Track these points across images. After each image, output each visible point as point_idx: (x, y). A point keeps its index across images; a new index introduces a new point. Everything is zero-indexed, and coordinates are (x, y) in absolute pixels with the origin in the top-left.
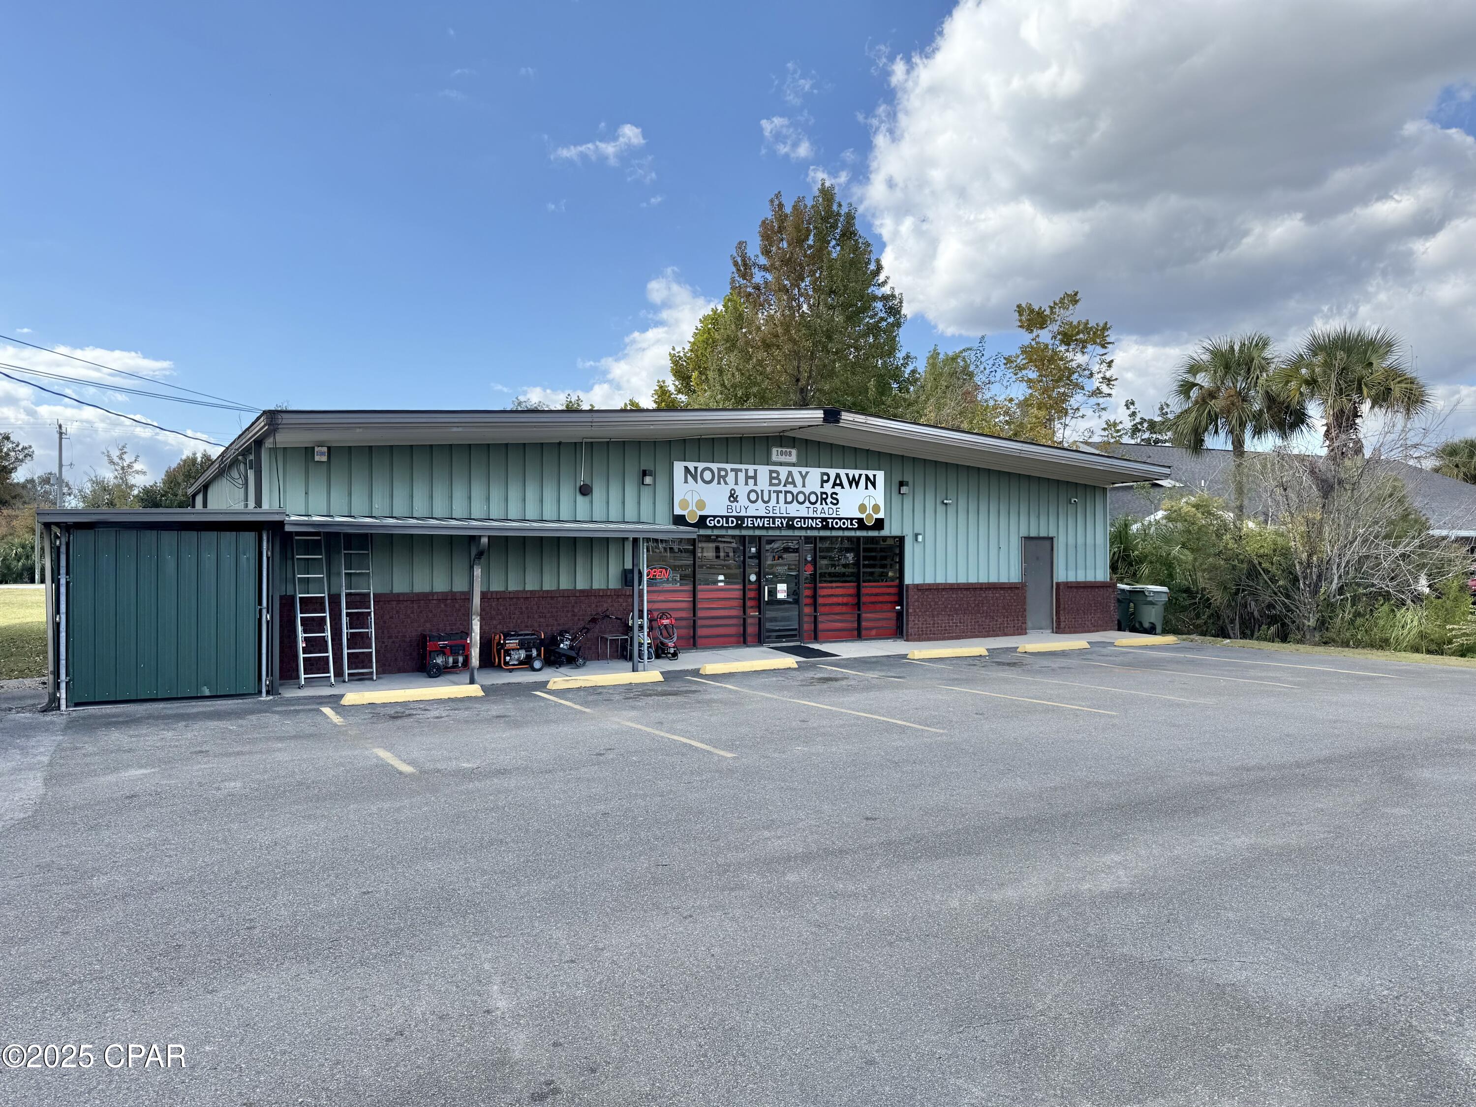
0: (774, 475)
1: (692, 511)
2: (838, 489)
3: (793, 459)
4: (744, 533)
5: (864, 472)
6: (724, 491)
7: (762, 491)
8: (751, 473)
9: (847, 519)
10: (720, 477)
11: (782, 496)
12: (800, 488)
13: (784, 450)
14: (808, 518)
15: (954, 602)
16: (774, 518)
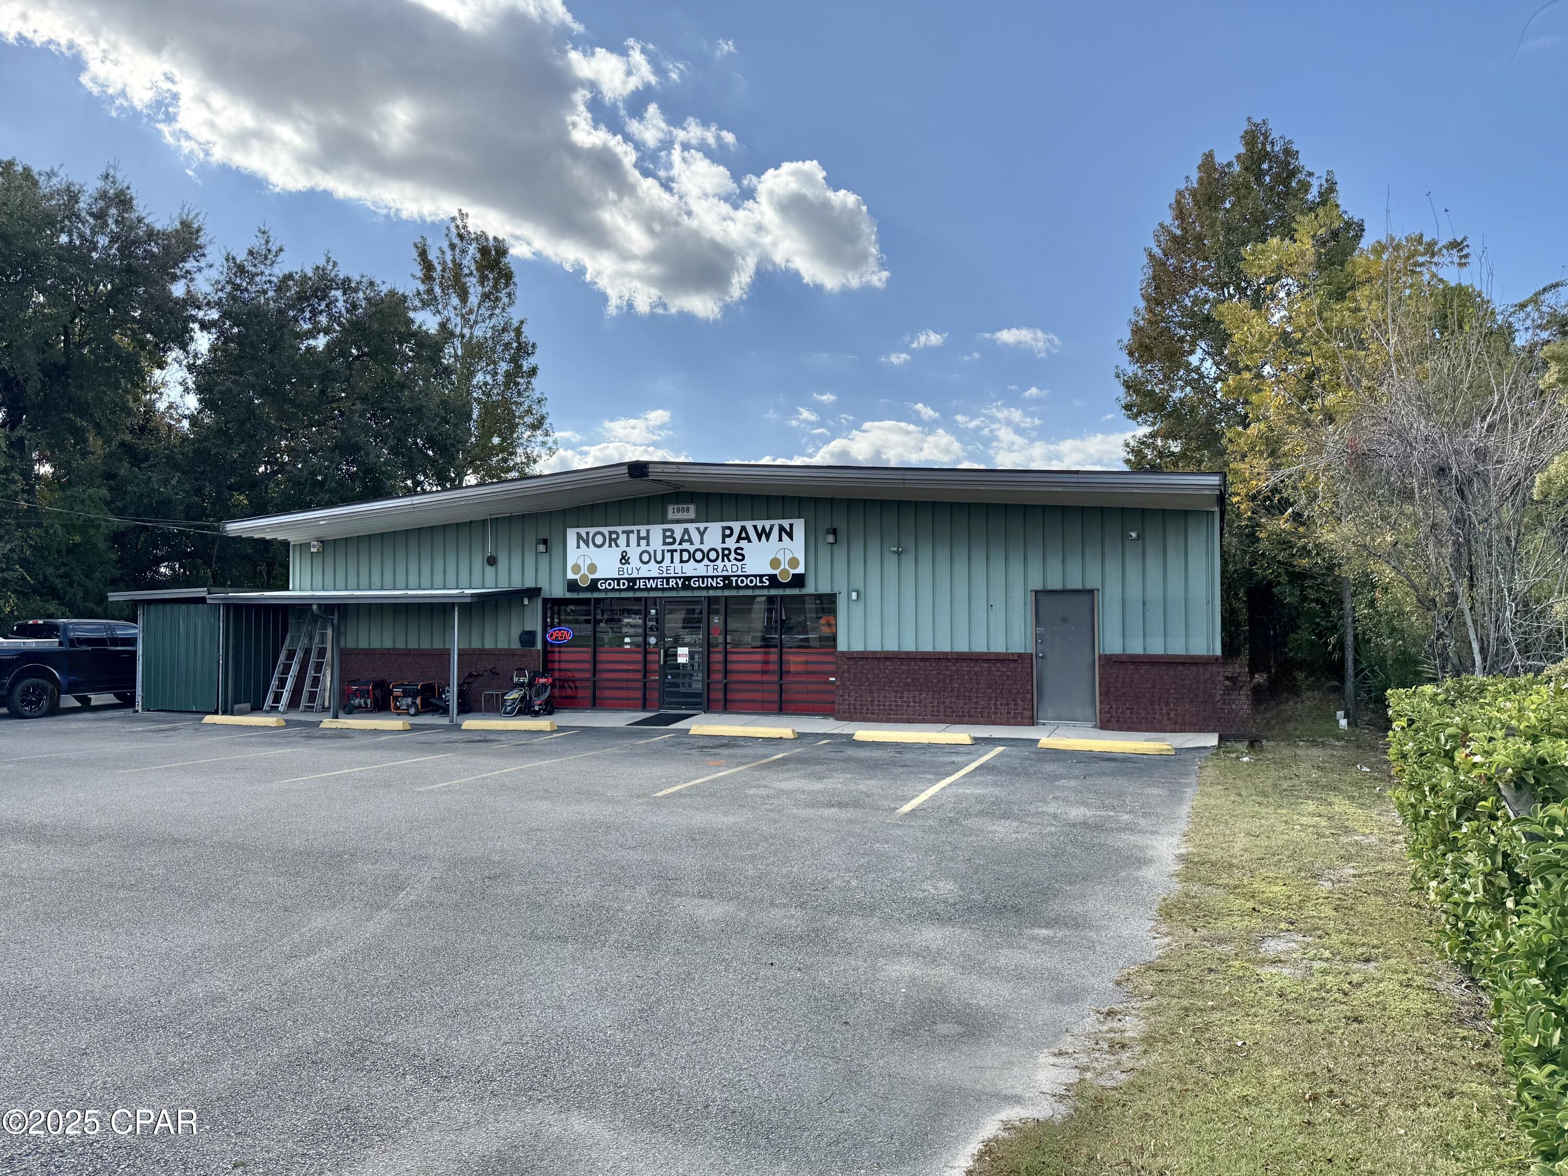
0: (668, 534)
1: (584, 576)
2: (743, 543)
3: (692, 515)
4: (638, 595)
5: (776, 522)
6: (616, 553)
7: (655, 551)
8: (643, 534)
9: (755, 576)
10: (611, 540)
11: (677, 556)
12: (697, 545)
13: (681, 507)
14: (707, 577)
15: (904, 676)
16: (668, 579)
